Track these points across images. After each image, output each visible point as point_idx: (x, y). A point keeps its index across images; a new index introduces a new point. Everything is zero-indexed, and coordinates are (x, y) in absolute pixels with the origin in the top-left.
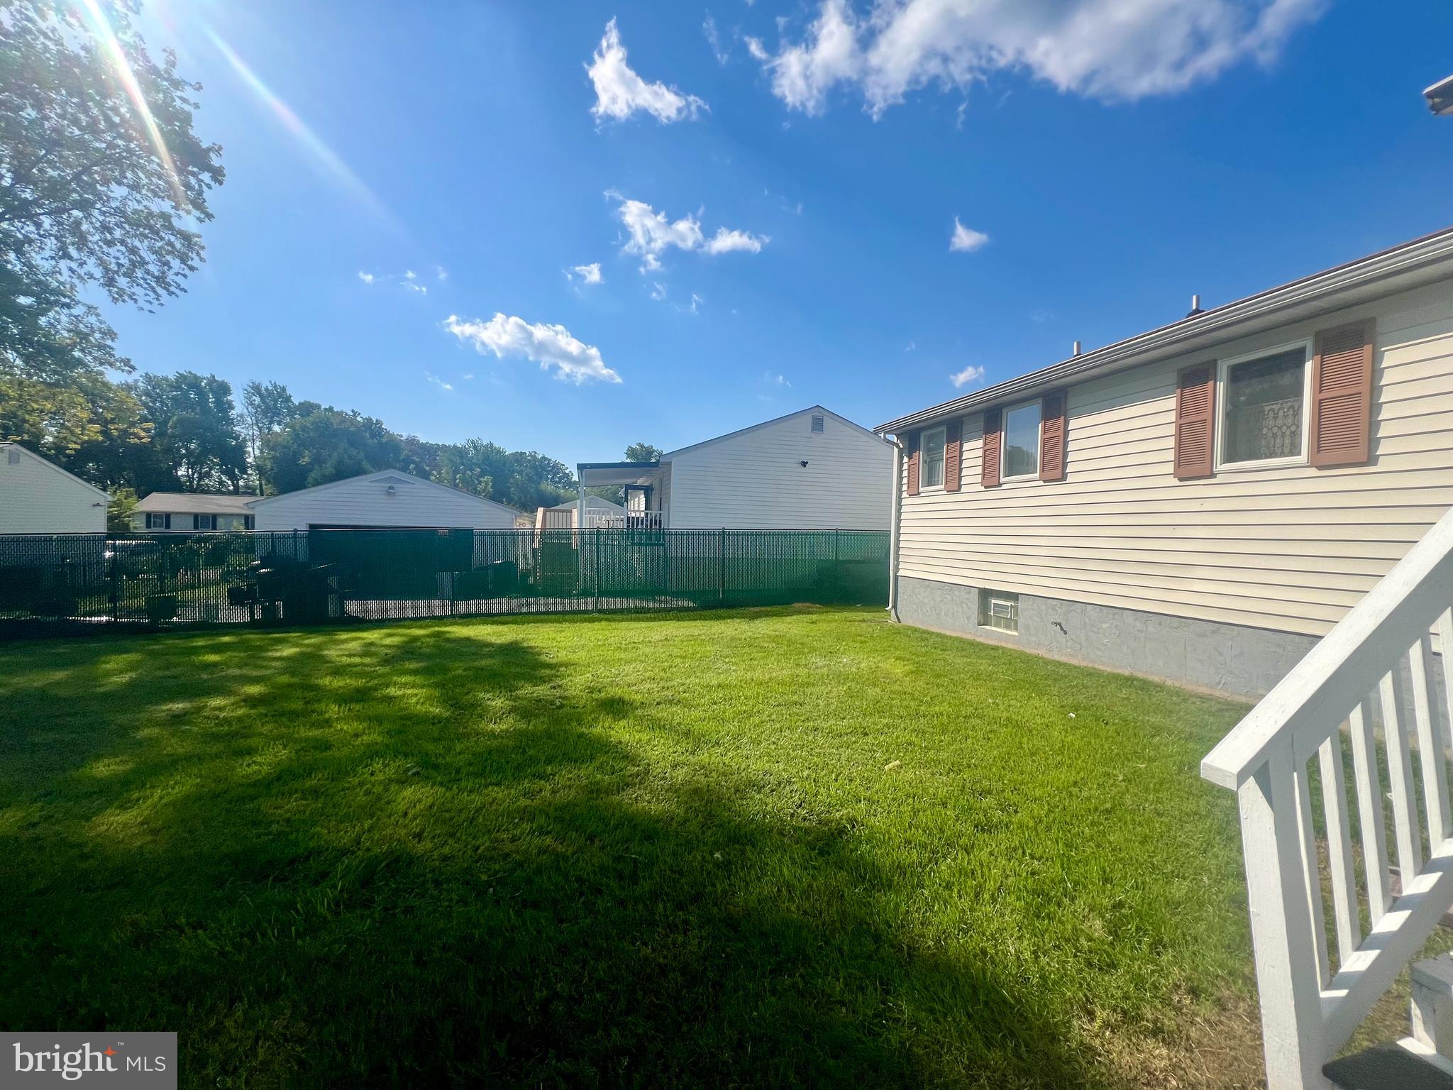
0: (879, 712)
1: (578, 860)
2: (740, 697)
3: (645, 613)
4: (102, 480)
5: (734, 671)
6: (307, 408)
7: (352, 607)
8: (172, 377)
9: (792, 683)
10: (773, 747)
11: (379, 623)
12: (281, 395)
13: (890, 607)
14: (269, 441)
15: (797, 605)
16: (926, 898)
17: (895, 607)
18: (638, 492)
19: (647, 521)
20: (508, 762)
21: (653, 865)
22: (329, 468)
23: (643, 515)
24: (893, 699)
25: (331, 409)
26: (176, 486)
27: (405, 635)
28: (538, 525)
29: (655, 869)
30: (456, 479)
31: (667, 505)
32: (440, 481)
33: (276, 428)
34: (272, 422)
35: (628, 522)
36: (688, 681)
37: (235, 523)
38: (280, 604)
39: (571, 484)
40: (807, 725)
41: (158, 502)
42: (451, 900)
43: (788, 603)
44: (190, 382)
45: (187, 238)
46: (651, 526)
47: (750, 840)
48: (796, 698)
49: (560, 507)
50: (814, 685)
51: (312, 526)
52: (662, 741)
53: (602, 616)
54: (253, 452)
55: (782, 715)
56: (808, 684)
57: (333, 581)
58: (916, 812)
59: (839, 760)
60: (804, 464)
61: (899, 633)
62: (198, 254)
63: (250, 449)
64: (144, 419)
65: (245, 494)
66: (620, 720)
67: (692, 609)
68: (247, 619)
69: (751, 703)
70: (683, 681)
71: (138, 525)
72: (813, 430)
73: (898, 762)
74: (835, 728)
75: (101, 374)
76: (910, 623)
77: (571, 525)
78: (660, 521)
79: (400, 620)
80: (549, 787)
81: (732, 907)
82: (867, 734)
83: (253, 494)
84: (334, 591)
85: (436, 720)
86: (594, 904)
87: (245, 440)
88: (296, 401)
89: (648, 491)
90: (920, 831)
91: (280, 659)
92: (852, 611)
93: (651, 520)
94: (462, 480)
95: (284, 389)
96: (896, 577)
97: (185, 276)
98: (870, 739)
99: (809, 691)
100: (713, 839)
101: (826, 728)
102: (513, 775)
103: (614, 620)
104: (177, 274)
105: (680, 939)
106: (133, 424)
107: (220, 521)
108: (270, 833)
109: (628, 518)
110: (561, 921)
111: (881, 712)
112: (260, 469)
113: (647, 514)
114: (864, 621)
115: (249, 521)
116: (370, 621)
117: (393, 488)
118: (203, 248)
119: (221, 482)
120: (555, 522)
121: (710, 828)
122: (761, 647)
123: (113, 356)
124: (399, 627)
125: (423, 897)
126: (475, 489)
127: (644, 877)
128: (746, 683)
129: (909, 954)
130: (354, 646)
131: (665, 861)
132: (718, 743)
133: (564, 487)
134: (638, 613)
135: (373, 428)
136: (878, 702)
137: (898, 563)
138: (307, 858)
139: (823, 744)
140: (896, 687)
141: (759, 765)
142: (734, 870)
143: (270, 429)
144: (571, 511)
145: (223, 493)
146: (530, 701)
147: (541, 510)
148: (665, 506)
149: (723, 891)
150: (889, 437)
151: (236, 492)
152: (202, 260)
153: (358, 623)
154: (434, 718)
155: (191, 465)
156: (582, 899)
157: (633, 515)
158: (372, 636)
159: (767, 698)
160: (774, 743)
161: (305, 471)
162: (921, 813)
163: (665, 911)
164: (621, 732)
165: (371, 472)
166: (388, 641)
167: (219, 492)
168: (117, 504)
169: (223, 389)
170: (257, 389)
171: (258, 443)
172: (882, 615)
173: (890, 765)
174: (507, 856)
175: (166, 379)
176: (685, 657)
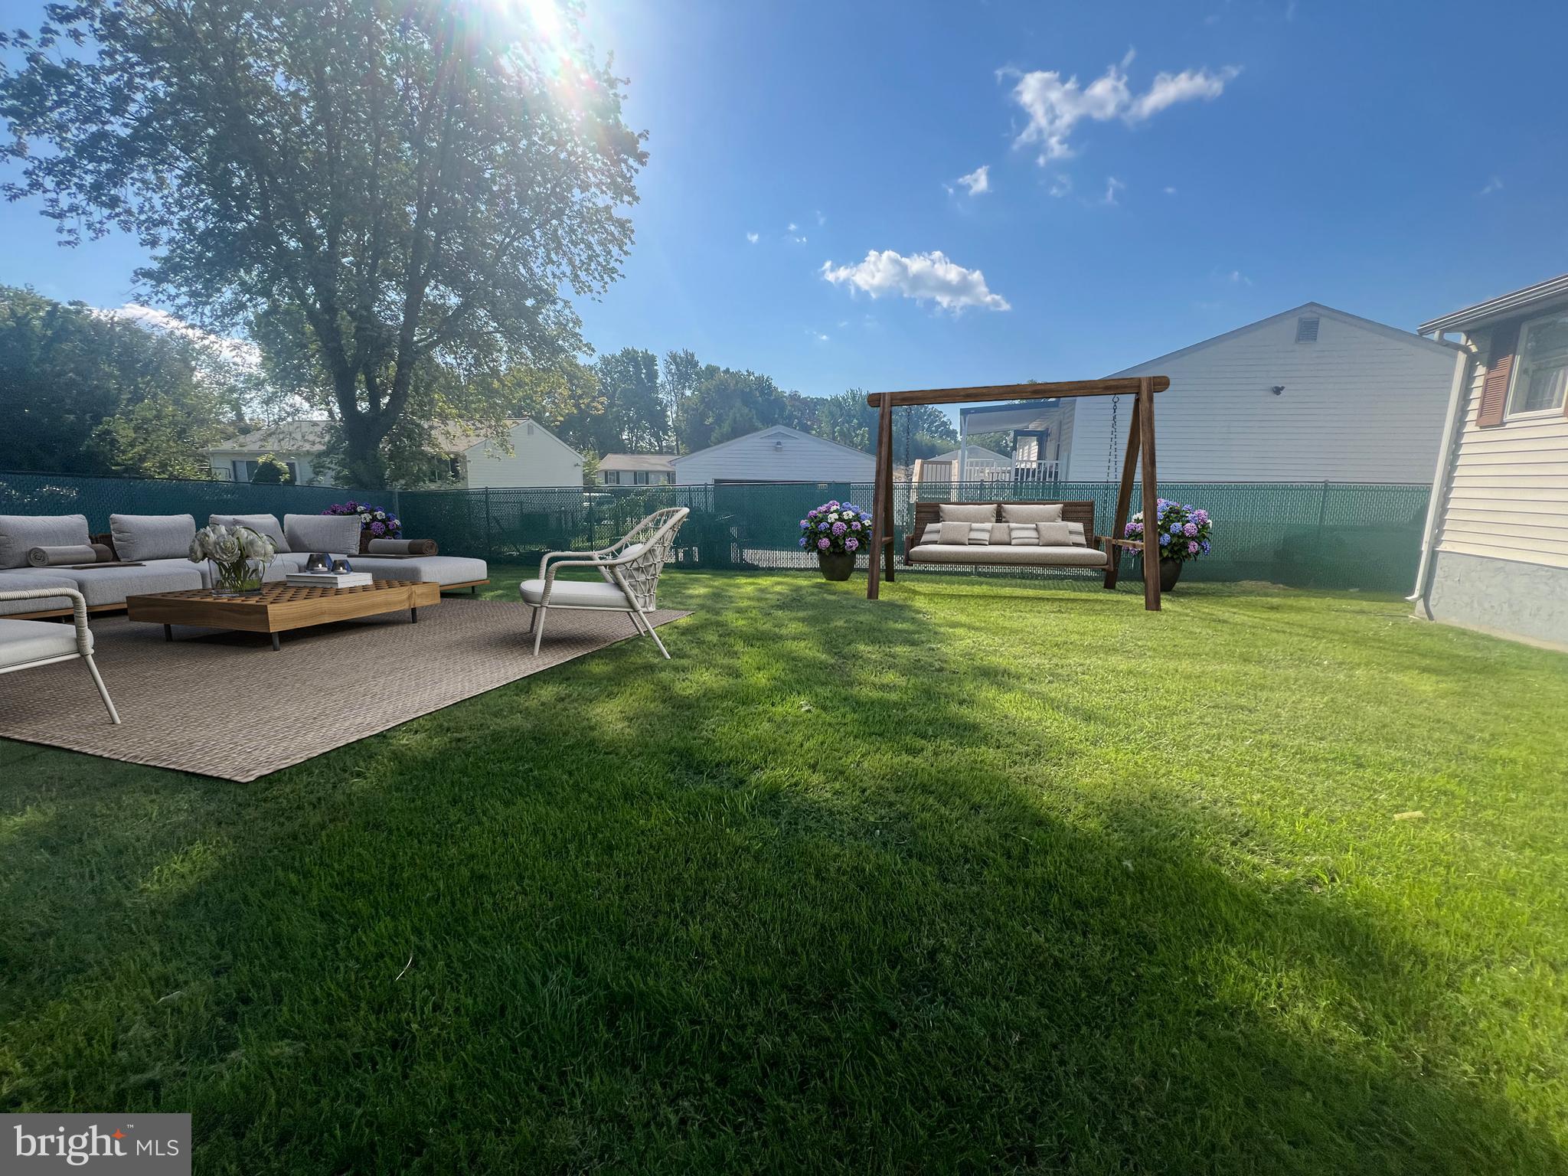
0: (1386, 740)
1: (962, 826)
2: (1158, 689)
3: (1032, 578)
4: (579, 445)
5: (1150, 657)
6: (712, 371)
7: (750, 555)
8: (618, 354)
9: (1236, 681)
10: (1207, 756)
11: (770, 571)
12: (690, 361)
13: (1416, 595)
14: (683, 405)
15: (1246, 584)
16: (1463, 1007)
17: (1425, 595)
18: (1029, 438)
19: (1039, 472)
20: (889, 716)
21: (1046, 853)
22: (726, 428)
23: (1034, 465)
24: (1413, 726)
25: (727, 371)
26: (621, 449)
27: (791, 584)
28: (915, 479)
29: (1049, 858)
30: (834, 432)
31: (1066, 454)
32: (820, 435)
33: (688, 393)
34: (684, 387)
35: (1017, 474)
36: (1088, 662)
37: (662, 478)
38: (695, 549)
39: (952, 434)
40: (1259, 737)
41: (614, 462)
42: (843, 831)
43: (1235, 579)
44: (630, 356)
45: (622, 224)
46: (1044, 479)
47: (1171, 858)
48: (1243, 701)
49: (937, 458)
50: (1272, 689)
51: (717, 481)
52: (1056, 724)
53: (983, 579)
54: (671, 414)
55: (1221, 720)
56: (1263, 687)
57: (734, 531)
58: (1450, 888)
59: (1312, 791)
60: (1278, 391)
61: (1429, 635)
62: (630, 239)
63: (669, 413)
64: (601, 394)
65: (667, 453)
66: (1005, 692)
67: (1093, 579)
68: (673, 560)
69: (1174, 697)
70: (1082, 661)
71: (600, 481)
72: (1298, 339)
73: (1419, 813)
74: (1306, 748)
75: (574, 357)
76: (1454, 621)
77: (950, 477)
78: (1056, 473)
79: (787, 569)
80: (931, 749)
81: (1145, 926)
82: (1363, 767)
83: (672, 454)
84: (735, 540)
85: (822, 666)
86: (981, 874)
87: (666, 406)
88: (702, 365)
89: (1042, 437)
90: (1457, 915)
91: (698, 596)
92: (1343, 597)
93: (1045, 472)
94: (841, 432)
95: (692, 355)
96: (1434, 555)
97: (621, 262)
98: (1368, 773)
99: (1264, 695)
100: (1121, 844)
101: (1292, 747)
102: (895, 729)
103: (996, 585)
104: (616, 260)
105: (1079, 939)
106: (594, 399)
107: (652, 477)
108: (702, 738)
109: (1017, 470)
110: (946, 880)
111: (1391, 742)
112: (677, 431)
113: (1040, 464)
114: (1362, 612)
115: (671, 476)
116: (763, 569)
117: (779, 443)
118: (633, 231)
119: (651, 444)
120: (933, 474)
121: (1116, 831)
122: (1191, 633)
123: (581, 341)
124: (786, 576)
125: (819, 821)
126: (852, 442)
127: (1035, 863)
128: (1167, 674)
129: (1425, 1069)
130: (749, 590)
131: (1061, 853)
132: (1128, 739)
133: (941, 437)
134: (1023, 578)
135: (764, 387)
136: (1384, 726)
137: (1441, 532)
138: (729, 765)
139: (1285, 766)
140: (1420, 710)
141: (1185, 774)
142: (1149, 886)
143: (683, 394)
144: (950, 463)
145: (652, 453)
146: (908, 660)
147: (918, 462)
148: (1063, 454)
149: (1133, 905)
150: (1449, 337)
151: (660, 452)
152: (633, 243)
153: (751, 570)
154: (821, 663)
155: (631, 430)
156: (967, 866)
157: (1023, 466)
158: (765, 582)
159: (1198, 696)
160: (1208, 752)
161: (710, 429)
162: (1461, 892)
163: (1061, 903)
164: (1008, 705)
165: (761, 429)
166: (778, 588)
167: (649, 452)
168: (587, 464)
169: (650, 361)
170: (674, 357)
171: (675, 408)
172: (1400, 606)
173: (1405, 815)
174: (891, 805)
175: (613, 357)
176: (1083, 634)
